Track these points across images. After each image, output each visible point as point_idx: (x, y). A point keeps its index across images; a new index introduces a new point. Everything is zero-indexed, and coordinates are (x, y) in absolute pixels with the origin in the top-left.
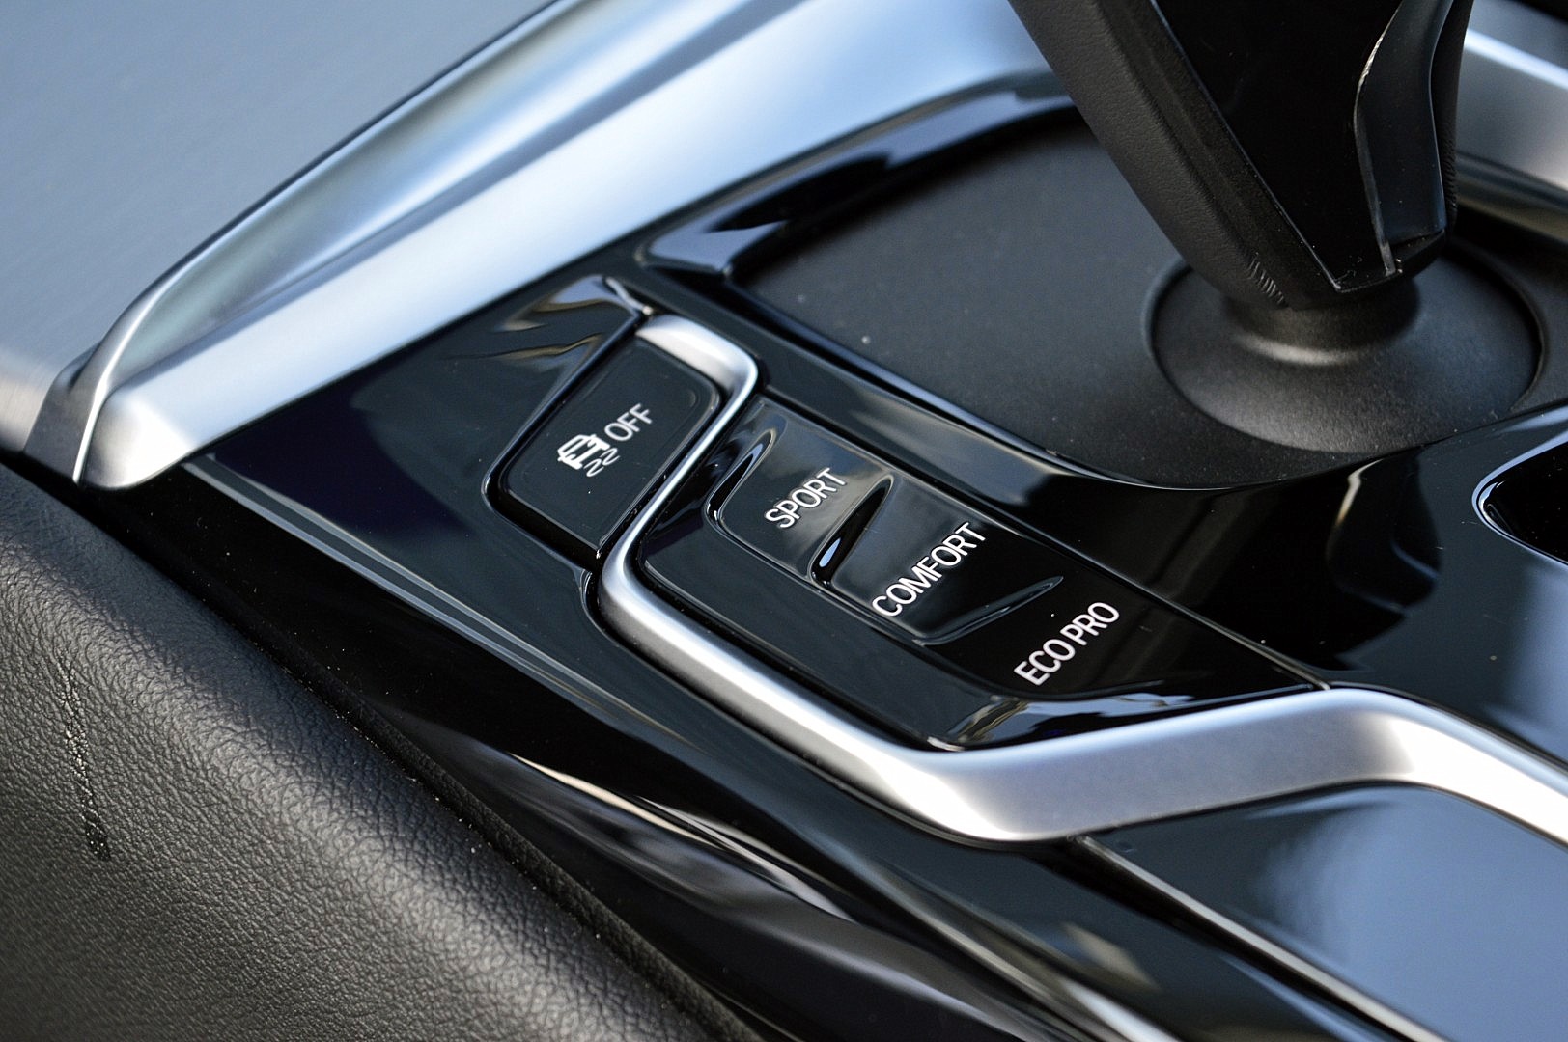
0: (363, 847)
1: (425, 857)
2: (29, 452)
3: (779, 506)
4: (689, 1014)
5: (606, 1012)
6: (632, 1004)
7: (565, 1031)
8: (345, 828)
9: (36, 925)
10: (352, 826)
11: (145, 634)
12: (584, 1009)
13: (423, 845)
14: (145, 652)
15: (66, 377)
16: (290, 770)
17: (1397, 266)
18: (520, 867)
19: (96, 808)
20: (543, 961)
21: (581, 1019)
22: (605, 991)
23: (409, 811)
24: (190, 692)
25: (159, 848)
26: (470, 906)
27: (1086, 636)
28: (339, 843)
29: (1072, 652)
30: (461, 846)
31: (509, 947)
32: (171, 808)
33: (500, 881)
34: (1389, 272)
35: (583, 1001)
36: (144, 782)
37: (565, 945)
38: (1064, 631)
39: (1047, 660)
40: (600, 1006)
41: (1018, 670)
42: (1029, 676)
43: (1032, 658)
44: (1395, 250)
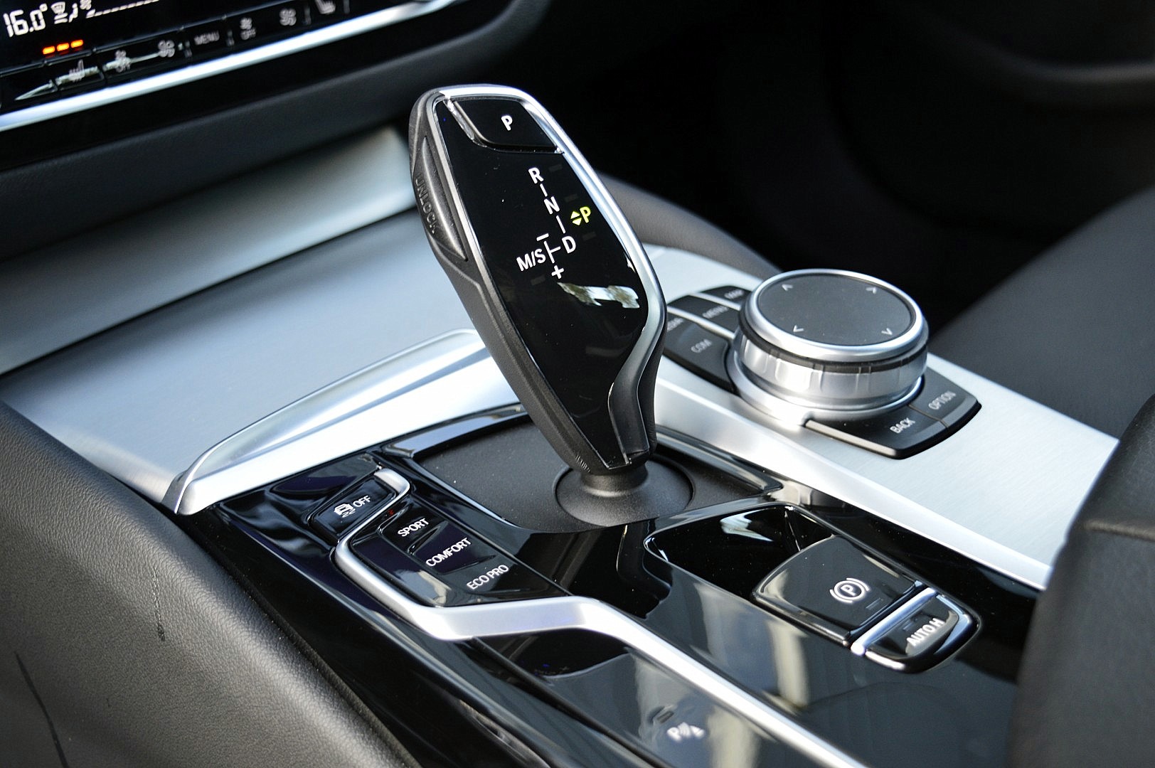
0: (243, 634)
1: (262, 639)
2: (163, 503)
3: (404, 529)
4: (344, 698)
5: (315, 695)
6: (324, 693)
7: (300, 701)
8: (237, 628)
9: (145, 670)
10: (240, 627)
11: (182, 559)
12: (308, 693)
13: (263, 635)
14: (181, 565)
15: (177, 478)
16: (222, 607)
17: (630, 461)
18: (296, 646)
19: (161, 621)
20: (296, 676)
21: (306, 696)
22: (315, 688)
23: (260, 624)
24: (193, 579)
25: (180, 635)
26: (274, 656)
27: (495, 575)
28: (235, 633)
29: (488, 579)
30: (276, 636)
31: (286, 671)
32: (184, 620)
33: (287, 649)
34: (627, 462)
35: (307, 690)
36: (176, 611)
37: (305, 671)
38: (488, 573)
39: (479, 582)
40: (313, 693)
41: (468, 584)
42: (471, 587)
43: (474, 581)
44: (628, 455)
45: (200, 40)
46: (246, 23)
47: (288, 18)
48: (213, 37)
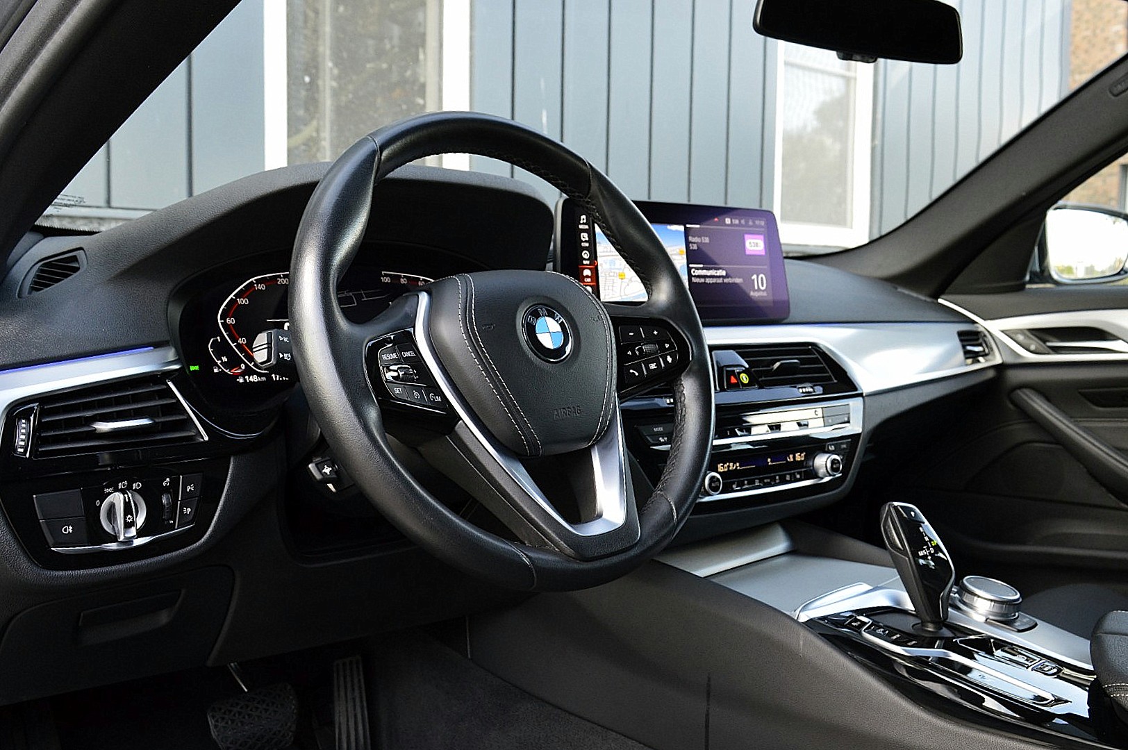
45: (765, 481)
46: (777, 477)
47: (788, 478)
48: (769, 481)
